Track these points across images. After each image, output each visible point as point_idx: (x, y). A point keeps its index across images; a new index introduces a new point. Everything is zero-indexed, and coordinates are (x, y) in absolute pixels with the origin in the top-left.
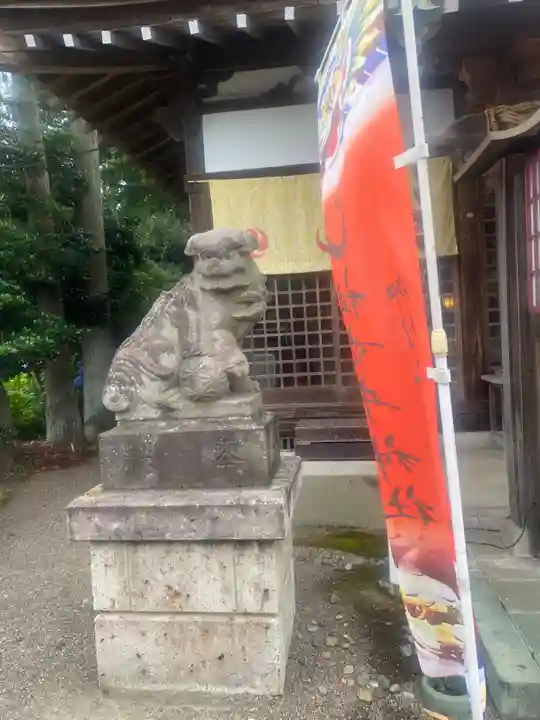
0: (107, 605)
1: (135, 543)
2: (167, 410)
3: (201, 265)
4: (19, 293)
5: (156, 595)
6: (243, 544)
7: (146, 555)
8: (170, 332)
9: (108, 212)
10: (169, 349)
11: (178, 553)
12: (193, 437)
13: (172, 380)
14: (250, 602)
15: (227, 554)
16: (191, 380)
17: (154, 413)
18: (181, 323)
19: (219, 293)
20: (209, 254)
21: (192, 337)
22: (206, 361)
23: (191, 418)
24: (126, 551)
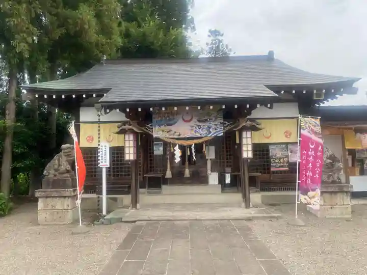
0: (41, 209)
1: (47, 197)
2: (55, 176)
3: (63, 151)
4: (26, 149)
5: (50, 207)
6: (65, 197)
7: (49, 199)
8: (57, 161)
9: (58, 120)
10: (56, 165)
11: (54, 199)
12: (59, 180)
13: (56, 170)
14: (66, 208)
15: (62, 199)
16: (59, 170)
17: (53, 176)
18: (59, 160)
19: (66, 155)
20: (65, 149)
21: (61, 163)
22: (62, 167)
23: (59, 176)
24: (44, 198)
